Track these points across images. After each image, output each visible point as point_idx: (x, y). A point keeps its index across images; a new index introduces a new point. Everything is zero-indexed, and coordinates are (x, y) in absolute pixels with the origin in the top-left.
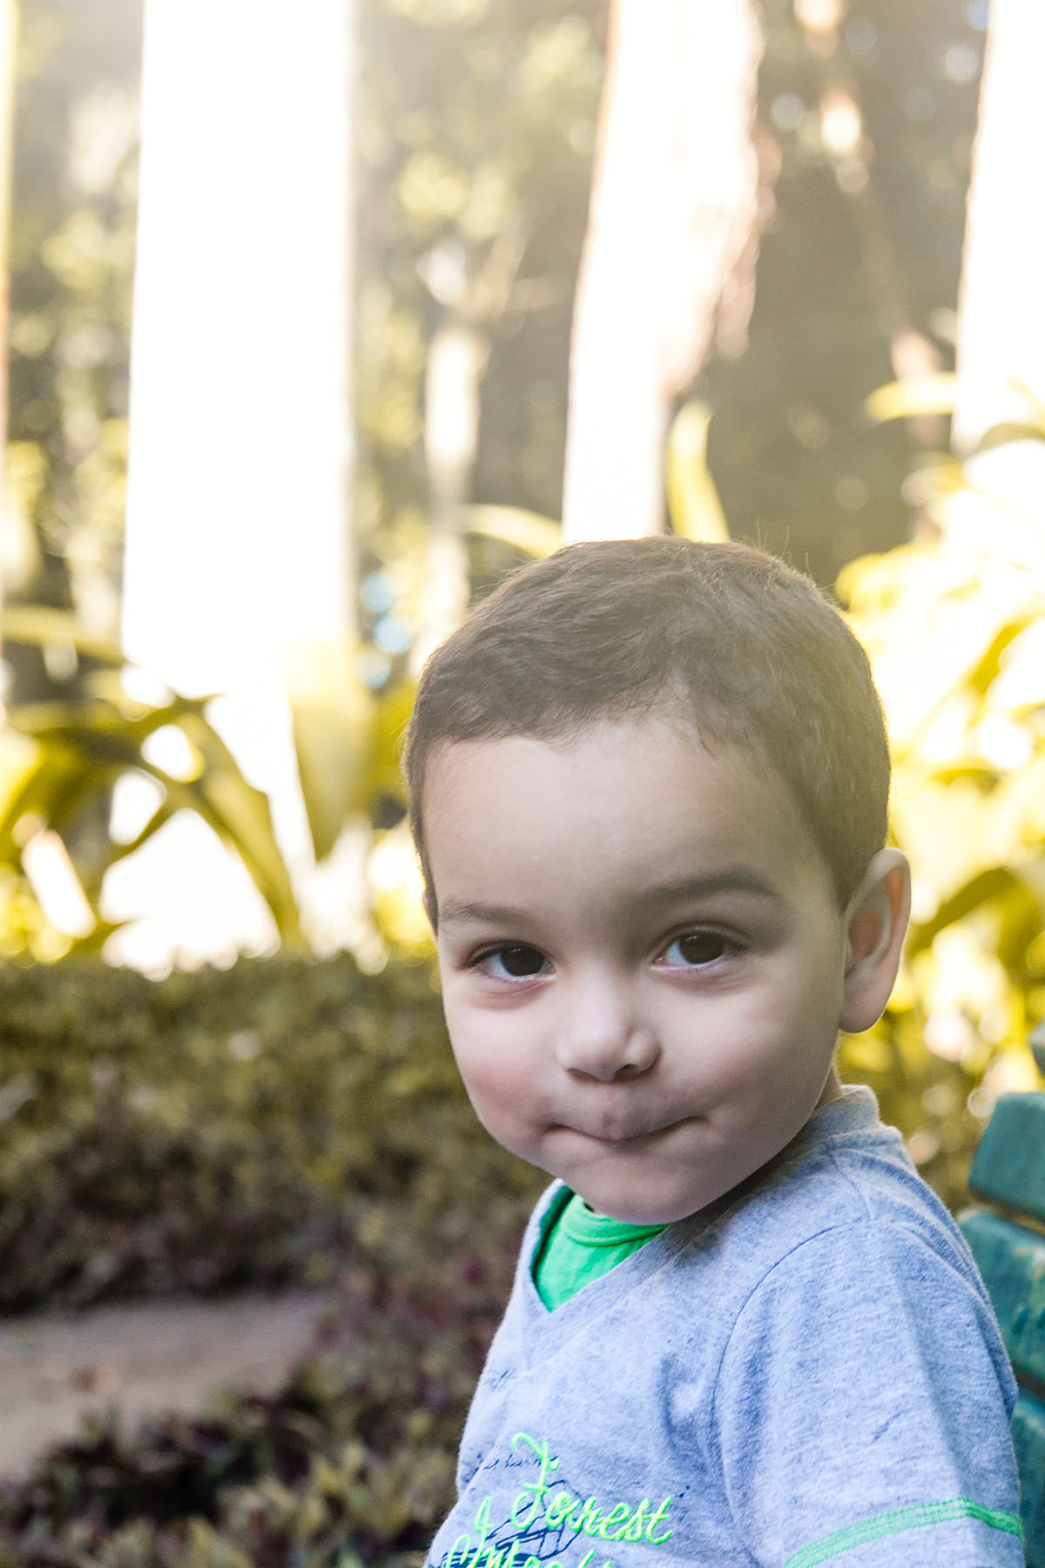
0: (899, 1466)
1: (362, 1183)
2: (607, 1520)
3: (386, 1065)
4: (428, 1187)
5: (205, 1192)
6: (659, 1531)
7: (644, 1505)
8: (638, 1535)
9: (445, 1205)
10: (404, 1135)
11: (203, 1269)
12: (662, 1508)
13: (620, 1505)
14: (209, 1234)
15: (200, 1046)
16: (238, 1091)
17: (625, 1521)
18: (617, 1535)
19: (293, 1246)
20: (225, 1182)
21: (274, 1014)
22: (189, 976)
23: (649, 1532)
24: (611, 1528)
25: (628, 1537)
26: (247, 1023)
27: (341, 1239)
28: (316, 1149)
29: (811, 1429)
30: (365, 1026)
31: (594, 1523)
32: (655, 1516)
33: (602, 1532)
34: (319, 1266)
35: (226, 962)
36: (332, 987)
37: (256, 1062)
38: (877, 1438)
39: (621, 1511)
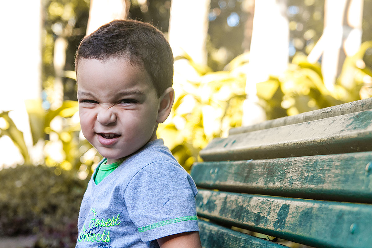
0: (169, 211)
1: (45, 211)
2: (107, 223)
3: (50, 187)
4: (59, 212)
5: (11, 214)
6: (118, 222)
7: (114, 218)
8: (114, 224)
9: (64, 215)
10: (54, 201)
11: (10, 230)
12: (117, 217)
13: (109, 219)
14: (12, 223)
15: (8, 183)
16: (18, 192)
17: (110, 222)
18: (109, 225)
19: (29, 225)
20: (15, 212)
21: (25, 177)
22: (6, 170)
23: (116, 223)
24: (108, 224)
25: (112, 225)
26: (19, 179)
27: (41, 223)
28: (35, 204)
29: (150, 202)
30: (44, 179)
31: (104, 224)
32: (116, 220)
33: (106, 225)
34: (35, 229)
35: (14, 167)
36: (38, 172)
37: (21, 187)
38: (164, 205)
39: (109, 220)
